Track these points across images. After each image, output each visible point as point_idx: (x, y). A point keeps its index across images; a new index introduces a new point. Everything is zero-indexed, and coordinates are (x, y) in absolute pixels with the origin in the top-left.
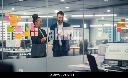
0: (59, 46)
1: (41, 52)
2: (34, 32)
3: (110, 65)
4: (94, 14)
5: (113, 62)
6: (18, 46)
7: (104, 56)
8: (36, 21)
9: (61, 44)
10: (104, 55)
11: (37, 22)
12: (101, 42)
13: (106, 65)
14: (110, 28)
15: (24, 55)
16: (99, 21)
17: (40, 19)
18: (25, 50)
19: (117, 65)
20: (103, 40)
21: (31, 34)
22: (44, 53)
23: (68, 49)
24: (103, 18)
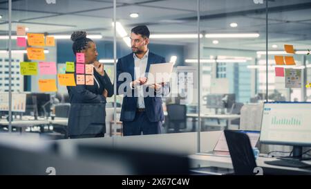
0: (138, 109)
1: (93, 124)
2: (85, 74)
3: (273, 156)
4: (204, 33)
5: (279, 148)
6: (18, 108)
7: (257, 135)
8: (84, 48)
9: (141, 104)
10: (259, 132)
11: (86, 51)
12: (219, 100)
13: (263, 156)
14: (224, 66)
15: (31, 132)
16: (205, 48)
17: (92, 44)
18: (36, 119)
19: (288, 155)
20: (224, 96)
21: (77, 79)
22: (101, 127)
23: (159, 117)
24: (215, 42)
